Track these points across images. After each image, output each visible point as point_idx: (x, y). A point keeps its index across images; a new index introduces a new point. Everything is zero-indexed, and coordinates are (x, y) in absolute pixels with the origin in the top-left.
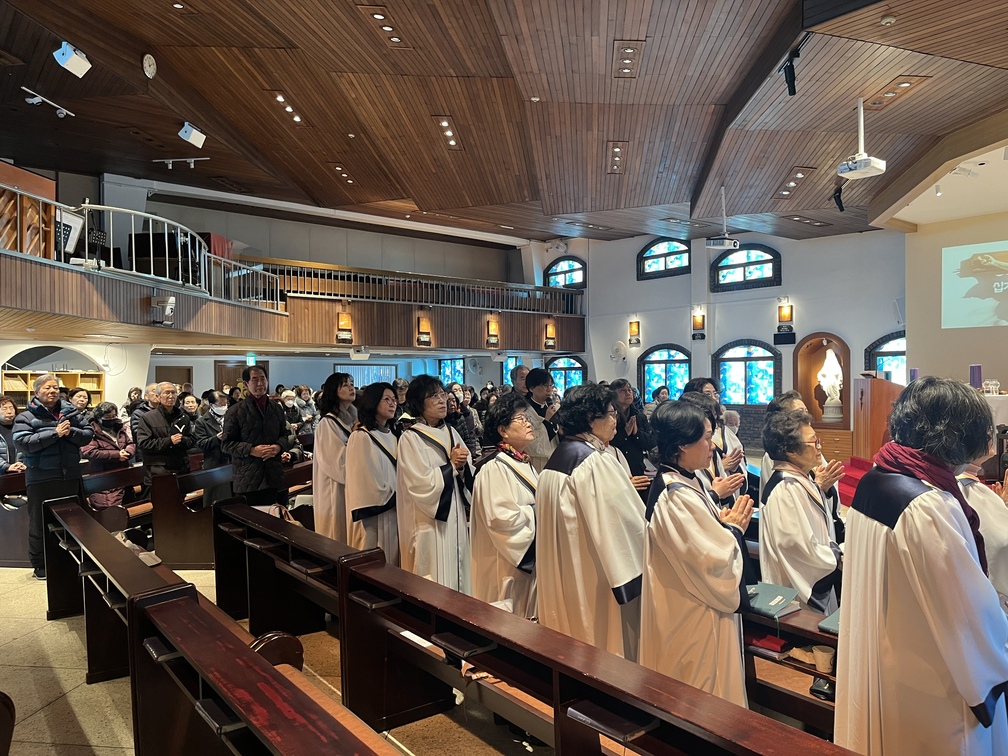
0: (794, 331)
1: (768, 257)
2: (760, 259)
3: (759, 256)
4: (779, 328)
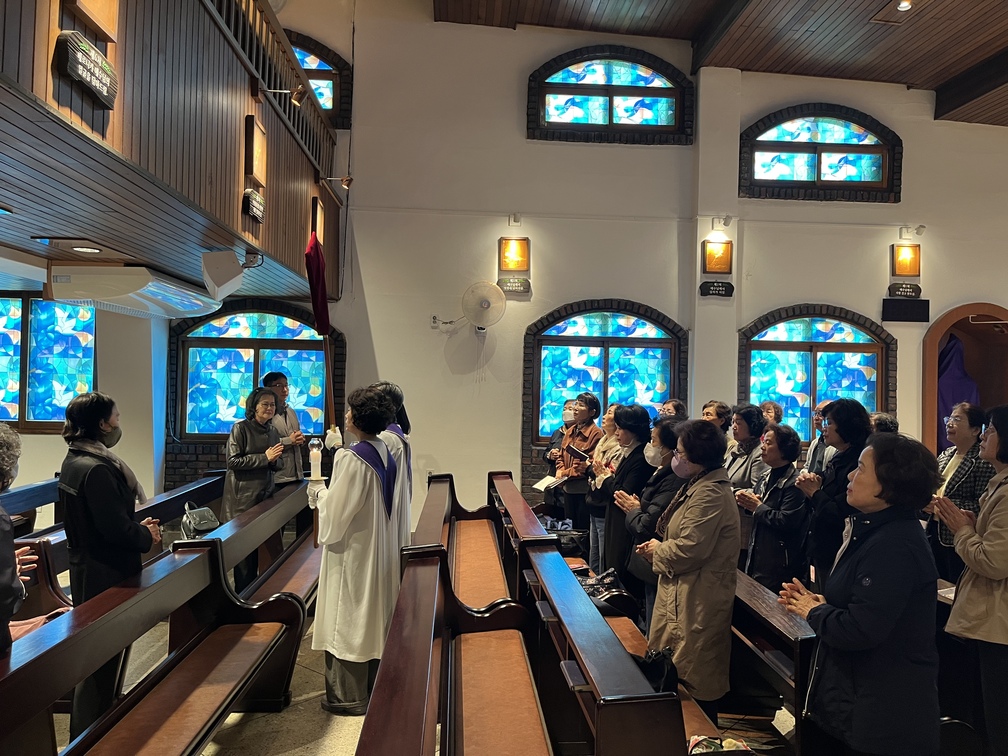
0: (924, 296)
3: (851, 136)
4: (893, 289)
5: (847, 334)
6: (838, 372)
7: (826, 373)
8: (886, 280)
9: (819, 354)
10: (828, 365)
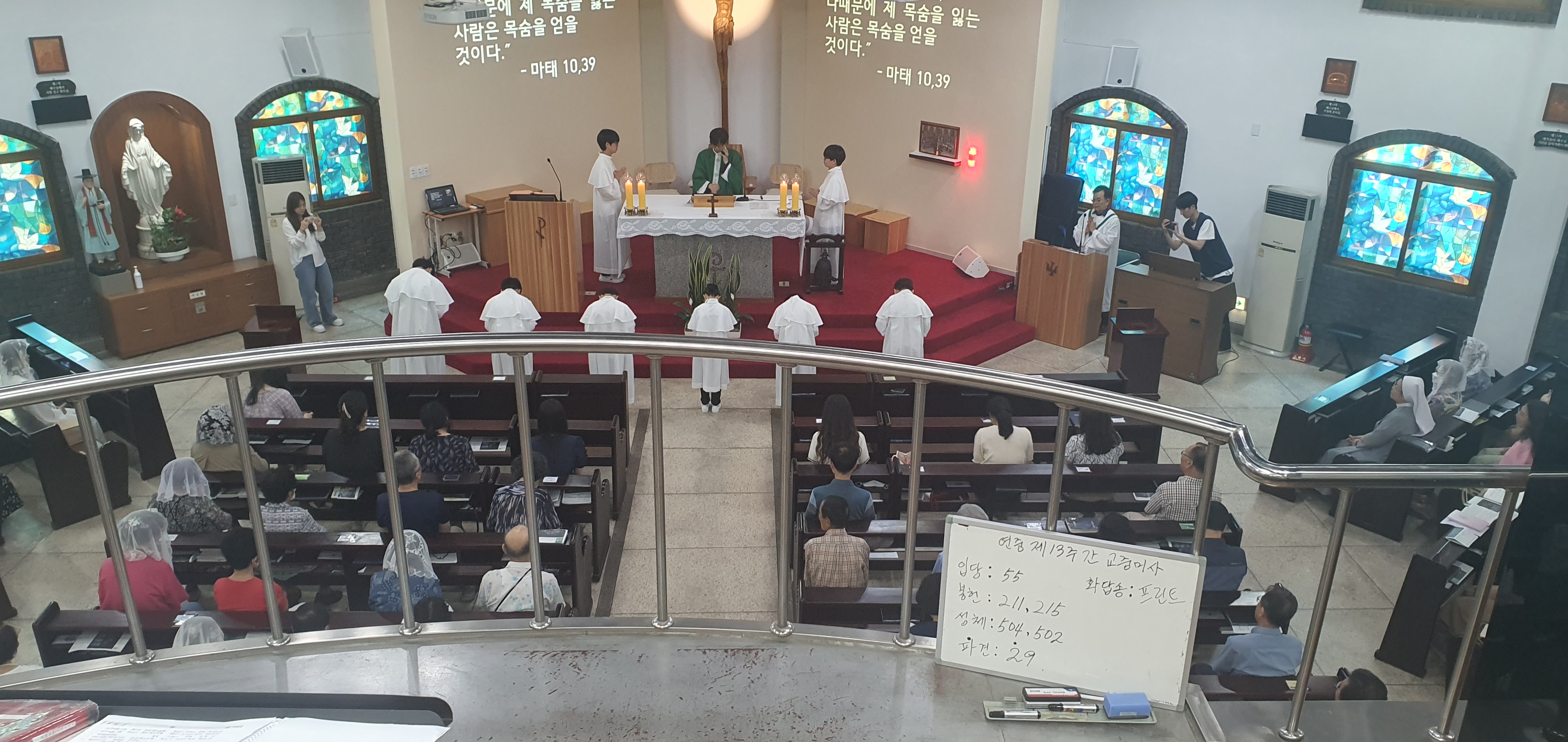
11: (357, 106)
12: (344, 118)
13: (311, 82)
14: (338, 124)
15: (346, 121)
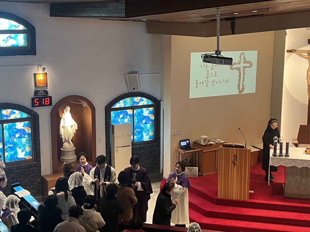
0: (49, 95)
1: (21, 27)
2: (14, 28)
3: (12, 26)
4: (36, 93)
5: (17, 114)
6: (14, 131)
7: (9, 132)
8: (33, 89)
9: (5, 125)
10: (9, 129)
11: (152, 104)
12: (146, 109)
13: (136, 93)
14: (144, 111)
15: (147, 110)
